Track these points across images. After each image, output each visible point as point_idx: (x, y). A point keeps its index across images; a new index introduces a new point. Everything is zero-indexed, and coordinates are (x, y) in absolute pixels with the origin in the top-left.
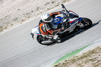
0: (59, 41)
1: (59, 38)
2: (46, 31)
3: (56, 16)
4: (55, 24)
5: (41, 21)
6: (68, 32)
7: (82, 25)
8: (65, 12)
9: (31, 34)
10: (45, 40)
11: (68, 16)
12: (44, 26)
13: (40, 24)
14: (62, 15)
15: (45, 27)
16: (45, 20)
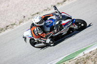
0: (52, 45)
1: (52, 42)
2: (38, 35)
3: (49, 19)
4: (48, 26)
5: (33, 24)
6: (61, 34)
7: (76, 27)
8: (58, 14)
9: (24, 37)
10: (38, 43)
11: (61, 18)
12: (35, 30)
13: (31, 27)
14: (54, 17)
15: (37, 30)
16: (37, 23)
